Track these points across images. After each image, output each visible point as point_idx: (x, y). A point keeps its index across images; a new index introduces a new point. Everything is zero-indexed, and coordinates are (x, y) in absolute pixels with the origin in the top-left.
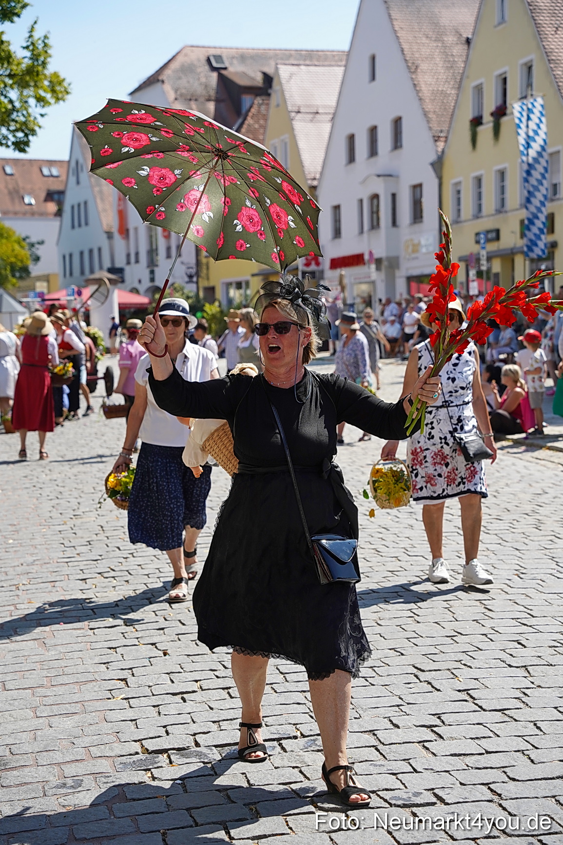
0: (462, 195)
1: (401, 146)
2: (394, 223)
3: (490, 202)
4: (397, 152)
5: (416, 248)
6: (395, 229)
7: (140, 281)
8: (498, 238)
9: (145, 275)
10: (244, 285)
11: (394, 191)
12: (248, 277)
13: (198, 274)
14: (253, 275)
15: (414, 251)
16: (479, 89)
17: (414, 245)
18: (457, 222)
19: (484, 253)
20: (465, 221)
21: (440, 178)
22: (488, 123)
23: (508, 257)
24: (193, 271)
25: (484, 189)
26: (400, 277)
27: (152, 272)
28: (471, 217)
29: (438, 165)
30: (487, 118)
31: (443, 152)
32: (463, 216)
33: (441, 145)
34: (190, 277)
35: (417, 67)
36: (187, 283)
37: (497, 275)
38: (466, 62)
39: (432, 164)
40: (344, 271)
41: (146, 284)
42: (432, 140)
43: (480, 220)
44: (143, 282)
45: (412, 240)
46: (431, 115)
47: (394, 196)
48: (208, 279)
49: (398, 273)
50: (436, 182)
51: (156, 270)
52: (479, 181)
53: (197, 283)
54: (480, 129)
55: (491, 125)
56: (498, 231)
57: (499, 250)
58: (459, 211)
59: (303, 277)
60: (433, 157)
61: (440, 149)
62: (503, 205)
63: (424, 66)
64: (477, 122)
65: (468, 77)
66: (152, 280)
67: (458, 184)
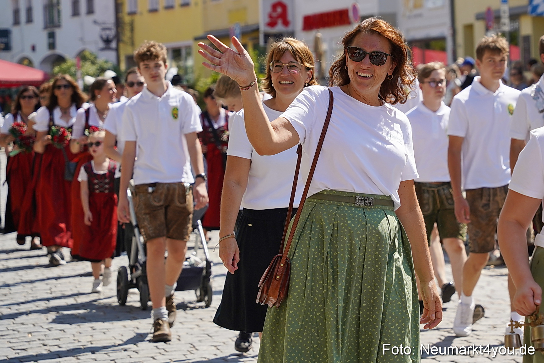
7: (33, 48)
9: (42, 40)
10: (183, 52)
12: (190, 42)
13: (118, 37)
14: (197, 39)
15: (415, 6)
19: (505, 9)
24: (112, 33)
27: (52, 35)
34: (107, 41)
36: (103, 49)
40: (321, 33)
41: (43, 51)
44: (38, 48)
48: (133, 44)
51: (59, 33)
53: (117, 50)
59: (266, 42)
66: (52, 46)
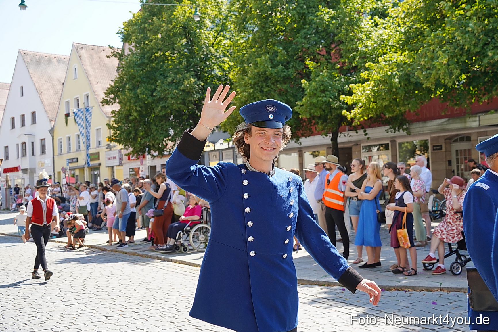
0: (62, 144)
1: (36, 123)
2: (33, 154)
3: (74, 147)
4: (34, 125)
5: (43, 165)
6: (33, 156)
8: (77, 161)
11: (33, 141)
15: (42, 166)
16: (68, 103)
17: (42, 163)
18: (60, 154)
19: (68, 167)
20: (64, 154)
21: (53, 137)
22: (72, 116)
23: (82, 169)
25: (71, 142)
26: (36, 177)
28: (66, 153)
29: (52, 131)
30: (71, 114)
31: (54, 126)
32: (63, 152)
33: (53, 123)
35: (42, 92)
37: (77, 176)
38: (62, 92)
39: (49, 131)
40: (8, 174)
42: (49, 121)
43: (70, 154)
45: (41, 161)
46: (48, 112)
47: (33, 143)
49: (35, 175)
50: (51, 138)
52: (69, 138)
54: (69, 118)
55: (73, 117)
56: (77, 159)
57: (78, 166)
58: (61, 150)
60: (50, 128)
61: (52, 125)
62: (79, 148)
63: (44, 92)
64: (67, 115)
65: (63, 98)
67: (61, 139)
